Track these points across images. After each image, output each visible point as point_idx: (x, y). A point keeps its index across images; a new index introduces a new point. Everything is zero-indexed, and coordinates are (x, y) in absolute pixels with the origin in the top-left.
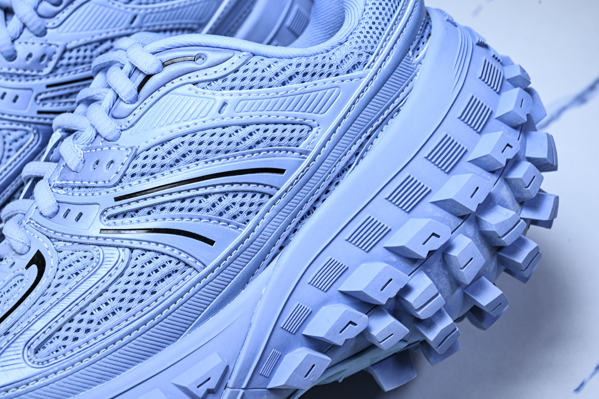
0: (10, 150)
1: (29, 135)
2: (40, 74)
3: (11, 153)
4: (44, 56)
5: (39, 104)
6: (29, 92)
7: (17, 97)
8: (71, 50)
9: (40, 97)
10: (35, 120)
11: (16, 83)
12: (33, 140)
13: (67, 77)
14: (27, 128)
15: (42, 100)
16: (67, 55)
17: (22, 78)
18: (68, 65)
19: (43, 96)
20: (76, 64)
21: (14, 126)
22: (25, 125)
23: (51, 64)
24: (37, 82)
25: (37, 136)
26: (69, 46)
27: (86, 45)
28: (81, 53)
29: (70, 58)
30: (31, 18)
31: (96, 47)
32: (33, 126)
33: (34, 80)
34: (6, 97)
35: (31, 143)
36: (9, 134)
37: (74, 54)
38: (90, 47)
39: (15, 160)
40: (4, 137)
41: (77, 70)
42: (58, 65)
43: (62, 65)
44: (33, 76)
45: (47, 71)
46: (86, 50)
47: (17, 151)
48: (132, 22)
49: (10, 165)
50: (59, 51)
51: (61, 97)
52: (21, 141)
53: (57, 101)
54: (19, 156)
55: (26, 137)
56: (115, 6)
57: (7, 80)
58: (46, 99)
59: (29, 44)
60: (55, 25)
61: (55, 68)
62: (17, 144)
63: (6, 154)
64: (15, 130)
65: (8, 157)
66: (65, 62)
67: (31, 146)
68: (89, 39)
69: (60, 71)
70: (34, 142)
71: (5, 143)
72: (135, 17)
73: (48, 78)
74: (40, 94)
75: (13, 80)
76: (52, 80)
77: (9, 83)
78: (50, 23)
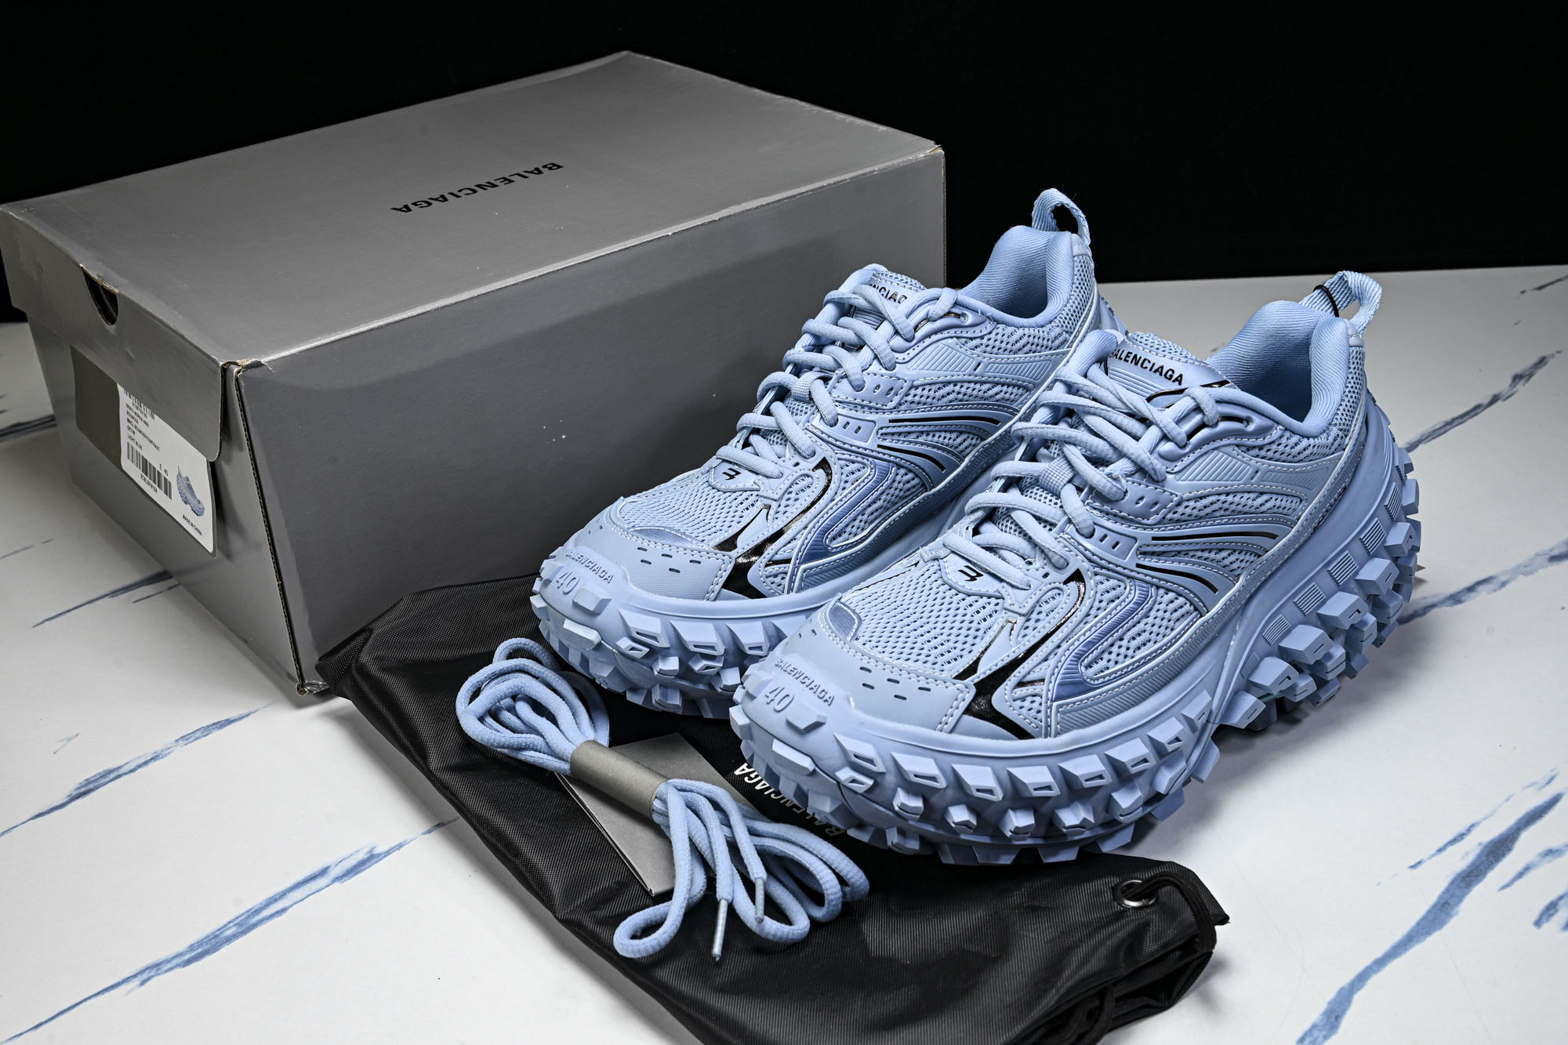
0: (846, 482)
1: (866, 469)
2: (884, 407)
3: (847, 485)
4: (891, 389)
5: (879, 438)
6: (872, 424)
7: (859, 428)
8: (917, 388)
9: (880, 432)
10: (874, 454)
11: (859, 415)
12: (869, 475)
13: (908, 415)
14: (865, 461)
15: (882, 434)
16: (913, 392)
17: (866, 409)
18: (912, 402)
19: (884, 431)
20: (919, 403)
21: (853, 458)
22: (863, 459)
23: (896, 399)
24: (880, 415)
25: (873, 470)
26: (916, 383)
27: (930, 384)
28: (926, 392)
29: (915, 396)
30: (884, 350)
31: (939, 389)
32: (870, 459)
33: (877, 413)
34: (848, 427)
35: (867, 478)
36: (847, 466)
37: (919, 392)
38: (934, 387)
39: (850, 492)
40: (842, 468)
41: (919, 409)
42: (902, 401)
43: (906, 401)
44: (877, 409)
45: (891, 405)
46: (930, 390)
47: (853, 484)
48: (975, 370)
49: (846, 496)
50: (906, 386)
51: (900, 434)
52: (858, 474)
53: (896, 437)
54: (855, 489)
55: (863, 470)
56: (962, 350)
57: (851, 410)
58: (886, 434)
59: (878, 376)
60: (905, 361)
61: (900, 404)
62: (852, 477)
63: (842, 485)
64: (853, 462)
65: (844, 489)
66: (909, 398)
67: (866, 480)
68: (935, 379)
69: (903, 407)
70: (870, 478)
71: (842, 474)
72: (979, 364)
73: (891, 412)
74: (881, 428)
75: (857, 411)
76: (893, 416)
77: (853, 413)
78: (900, 357)
